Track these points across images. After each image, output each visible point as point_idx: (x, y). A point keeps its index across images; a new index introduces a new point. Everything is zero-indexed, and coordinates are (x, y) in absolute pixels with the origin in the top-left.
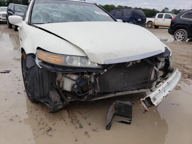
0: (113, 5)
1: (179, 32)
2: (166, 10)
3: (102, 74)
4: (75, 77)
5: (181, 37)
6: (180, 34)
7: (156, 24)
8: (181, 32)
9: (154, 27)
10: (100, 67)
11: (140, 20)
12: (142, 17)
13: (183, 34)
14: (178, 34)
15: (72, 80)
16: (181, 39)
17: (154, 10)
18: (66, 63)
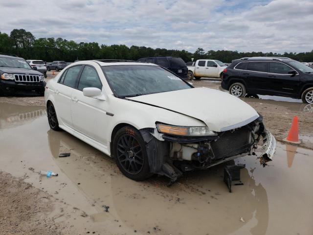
0: (124, 46)
1: (234, 87)
2: (201, 52)
3: (216, 140)
4: (196, 146)
5: (238, 93)
6: (236, 88)
7: (198, 74)
8: (237, 86)
9: (194, 78)
10: (217, 135)
11: (180, 71)
12: (183, 67)
13: (240, 89)
14: (234, 89)
15: (195, 148)
16: (239, 95)
17: (183, 51)
18: (189, 134)
